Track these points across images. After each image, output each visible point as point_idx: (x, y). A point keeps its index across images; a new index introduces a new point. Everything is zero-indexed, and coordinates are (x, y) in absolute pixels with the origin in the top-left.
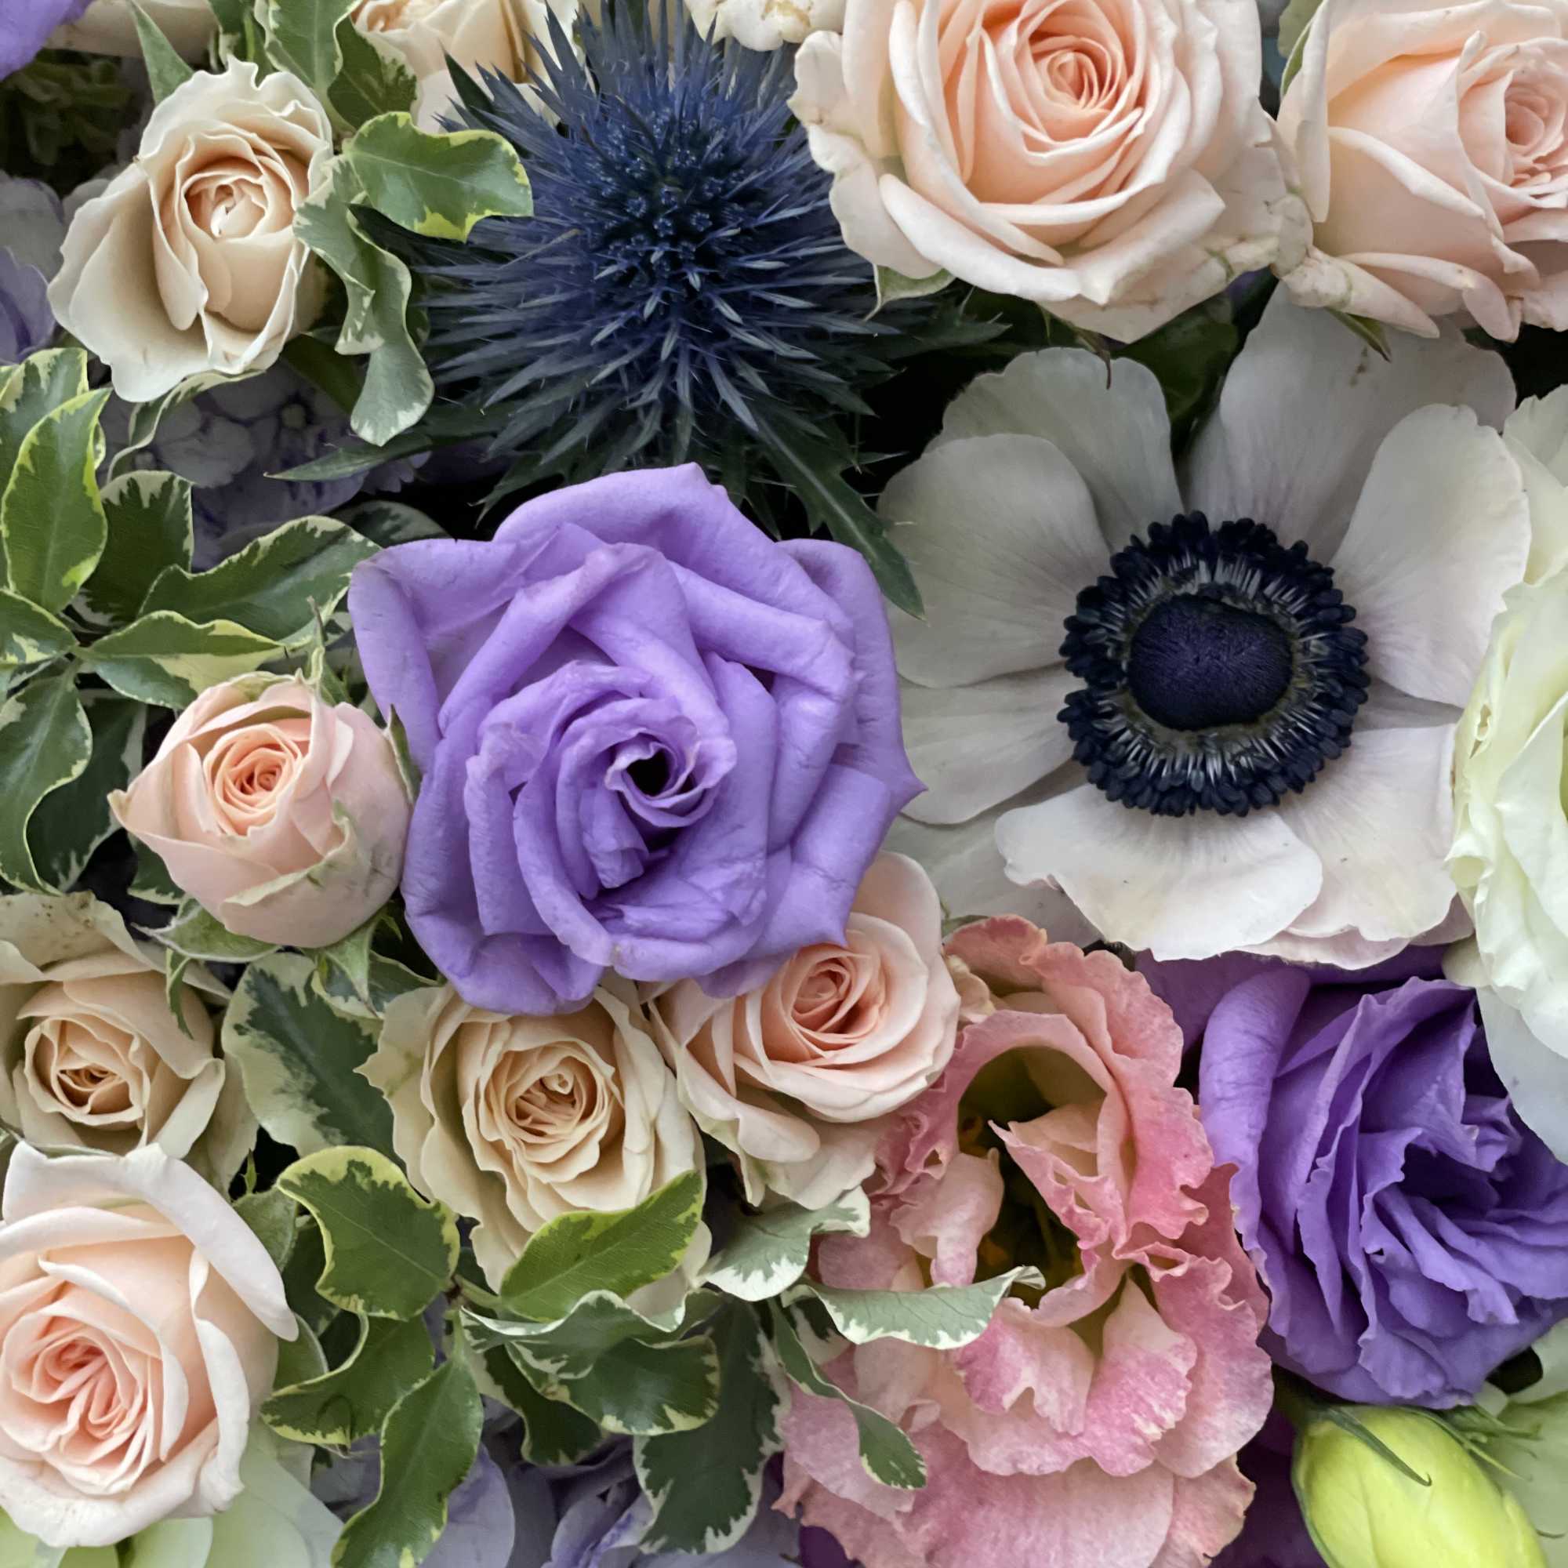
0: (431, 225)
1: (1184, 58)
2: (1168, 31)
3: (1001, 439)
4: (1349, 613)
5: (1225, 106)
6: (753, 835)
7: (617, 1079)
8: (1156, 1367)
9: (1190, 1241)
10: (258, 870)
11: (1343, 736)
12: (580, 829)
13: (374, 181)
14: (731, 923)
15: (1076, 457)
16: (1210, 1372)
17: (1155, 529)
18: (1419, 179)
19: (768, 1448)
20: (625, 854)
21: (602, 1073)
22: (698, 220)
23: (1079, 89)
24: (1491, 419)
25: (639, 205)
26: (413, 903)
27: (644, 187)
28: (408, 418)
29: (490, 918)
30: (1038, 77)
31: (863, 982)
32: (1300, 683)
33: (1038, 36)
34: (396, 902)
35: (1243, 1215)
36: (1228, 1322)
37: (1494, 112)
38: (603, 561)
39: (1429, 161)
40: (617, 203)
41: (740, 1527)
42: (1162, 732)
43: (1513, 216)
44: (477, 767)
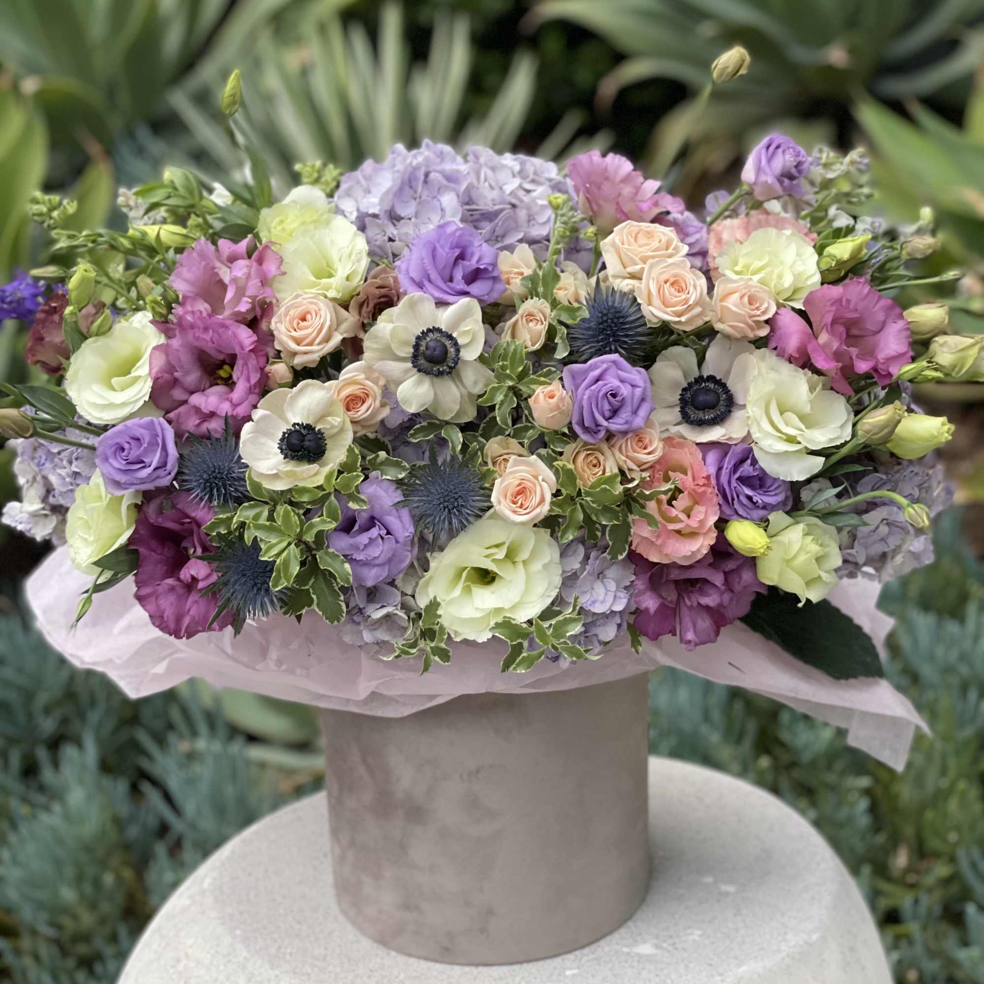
0: (569, 322)
1: (695, 287)
2: (692, 283)
3: (667, 362)
4: (730, 391)
5: (701, 294)
6: (629, 409)
7: (604, 460)
8: (699, 512)
9: (704, 485)
10: (552, 410)
11: (730, 411)
12: (602, 407)
13: (560, 316)
14: (627, 422)
15: (680, 366)
16: (709, 511)
17: (695, 379)
18: (734, 309)
19: (630, 539)
20: (610, 410)
21: (601, 458)
22: (615, 320)
23: (679, 292)
24: (751, 353)
25: (605, 318)
26: (574, 422)
27: (606, 315)
28: (566, 354)
29: (586, 424)
30: (672, 290)
31: (647, 441)
32: (722, 402)
33: (672, 284)
34: (570, 423)
35: (713, 481)
36: (711, 499)
37: (746, 299)
38: (605, 366)
39: (736, 306)
40: (602, 318)
41: (625, 554)
42: (697, 412)
43: (751, 316)
44: (585, 397)
